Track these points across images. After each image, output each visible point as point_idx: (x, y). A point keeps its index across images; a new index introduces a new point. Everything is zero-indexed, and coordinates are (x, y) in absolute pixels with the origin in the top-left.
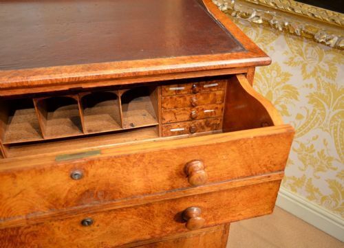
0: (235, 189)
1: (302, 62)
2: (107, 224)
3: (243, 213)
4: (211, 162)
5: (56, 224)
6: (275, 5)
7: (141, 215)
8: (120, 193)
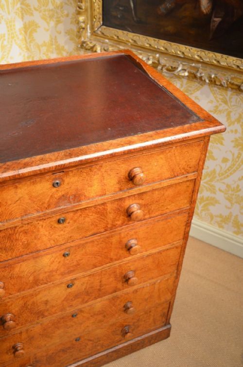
0: (163, 188)
1: (227, 109)
2: (75, 221)
3: (169, 207)
4: (146, 168)
5: (41, 223)
6: (201, 57)
7: (99, 212)
8: (85, 196)
